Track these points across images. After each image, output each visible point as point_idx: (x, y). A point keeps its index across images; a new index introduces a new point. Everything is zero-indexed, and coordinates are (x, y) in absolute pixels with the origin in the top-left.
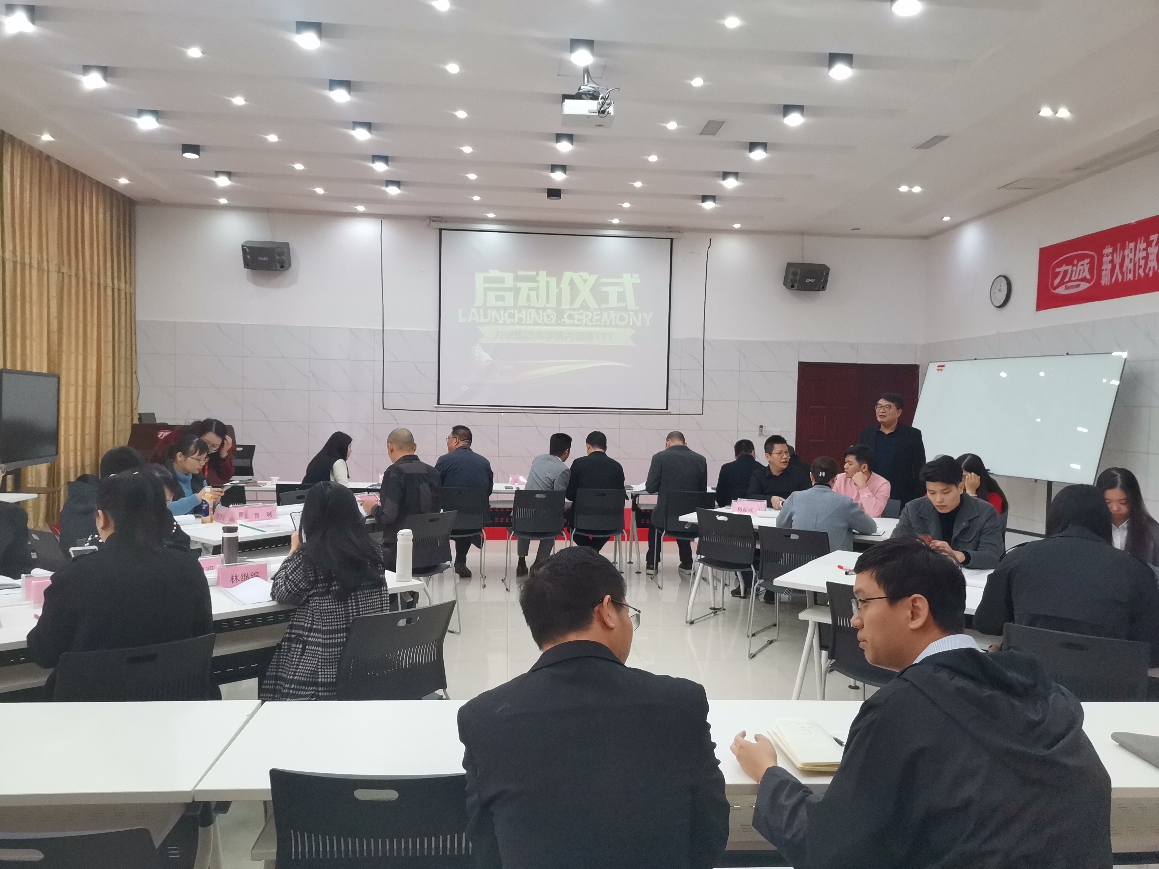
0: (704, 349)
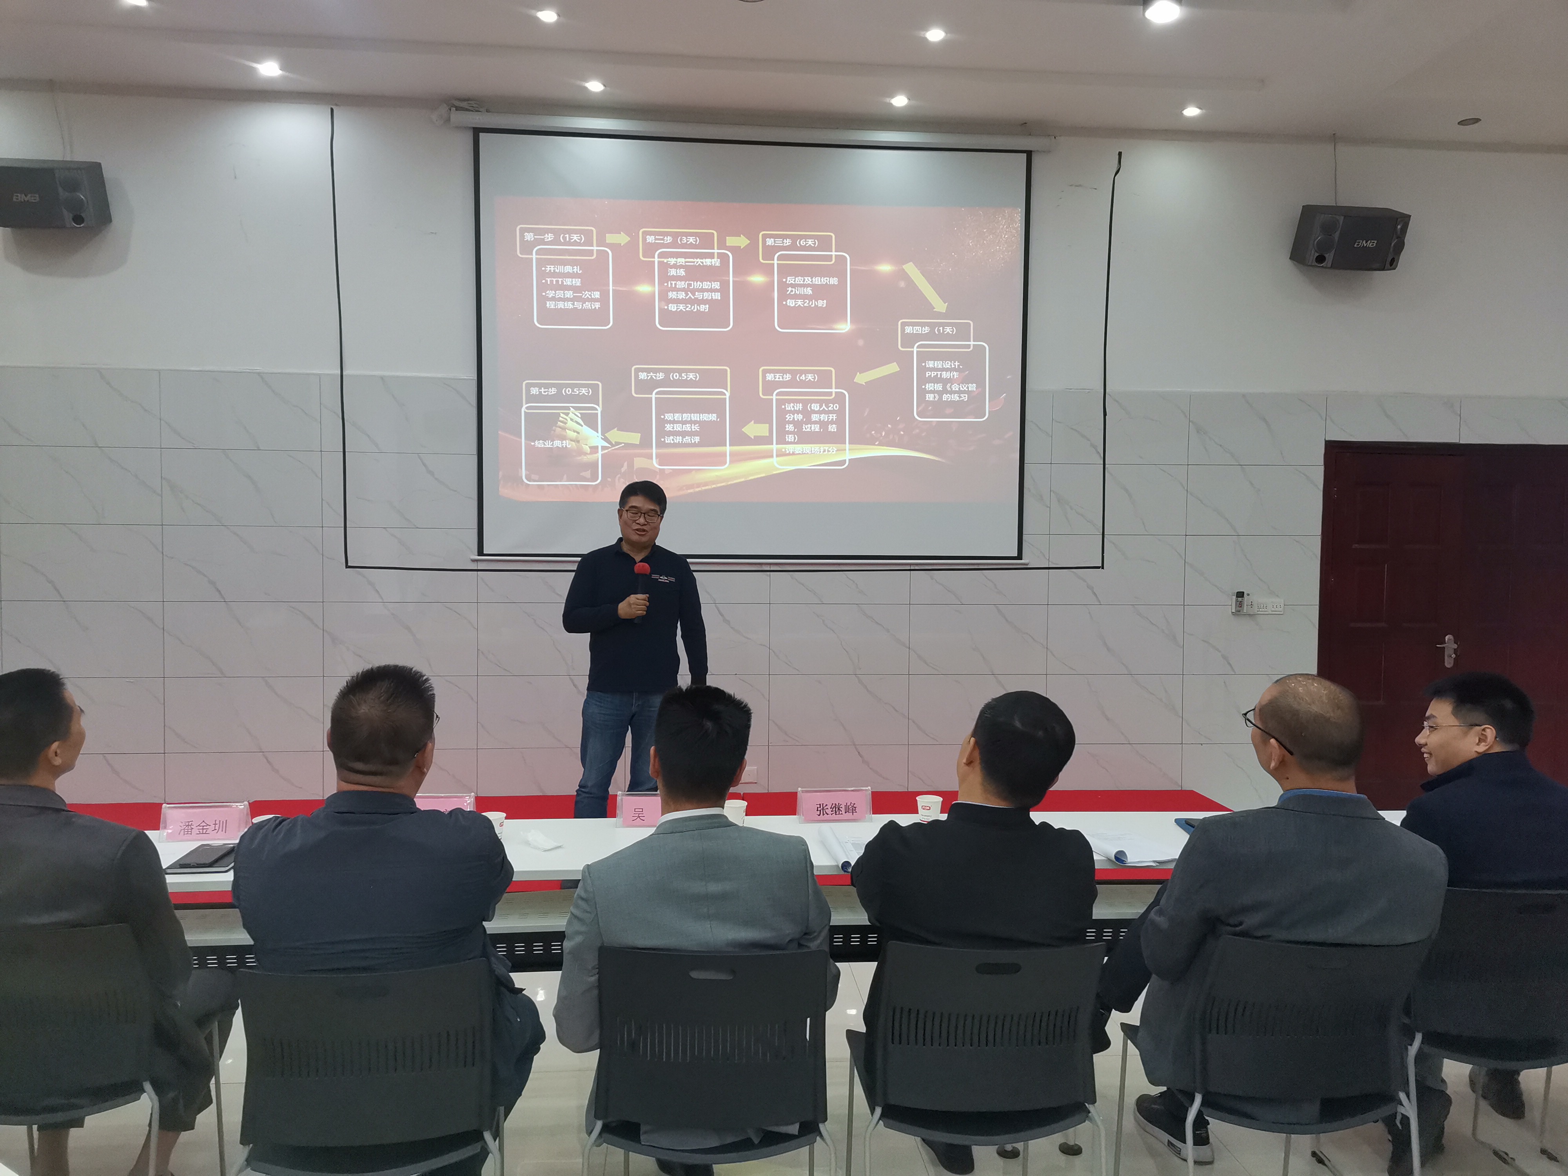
0: (1105, 414)
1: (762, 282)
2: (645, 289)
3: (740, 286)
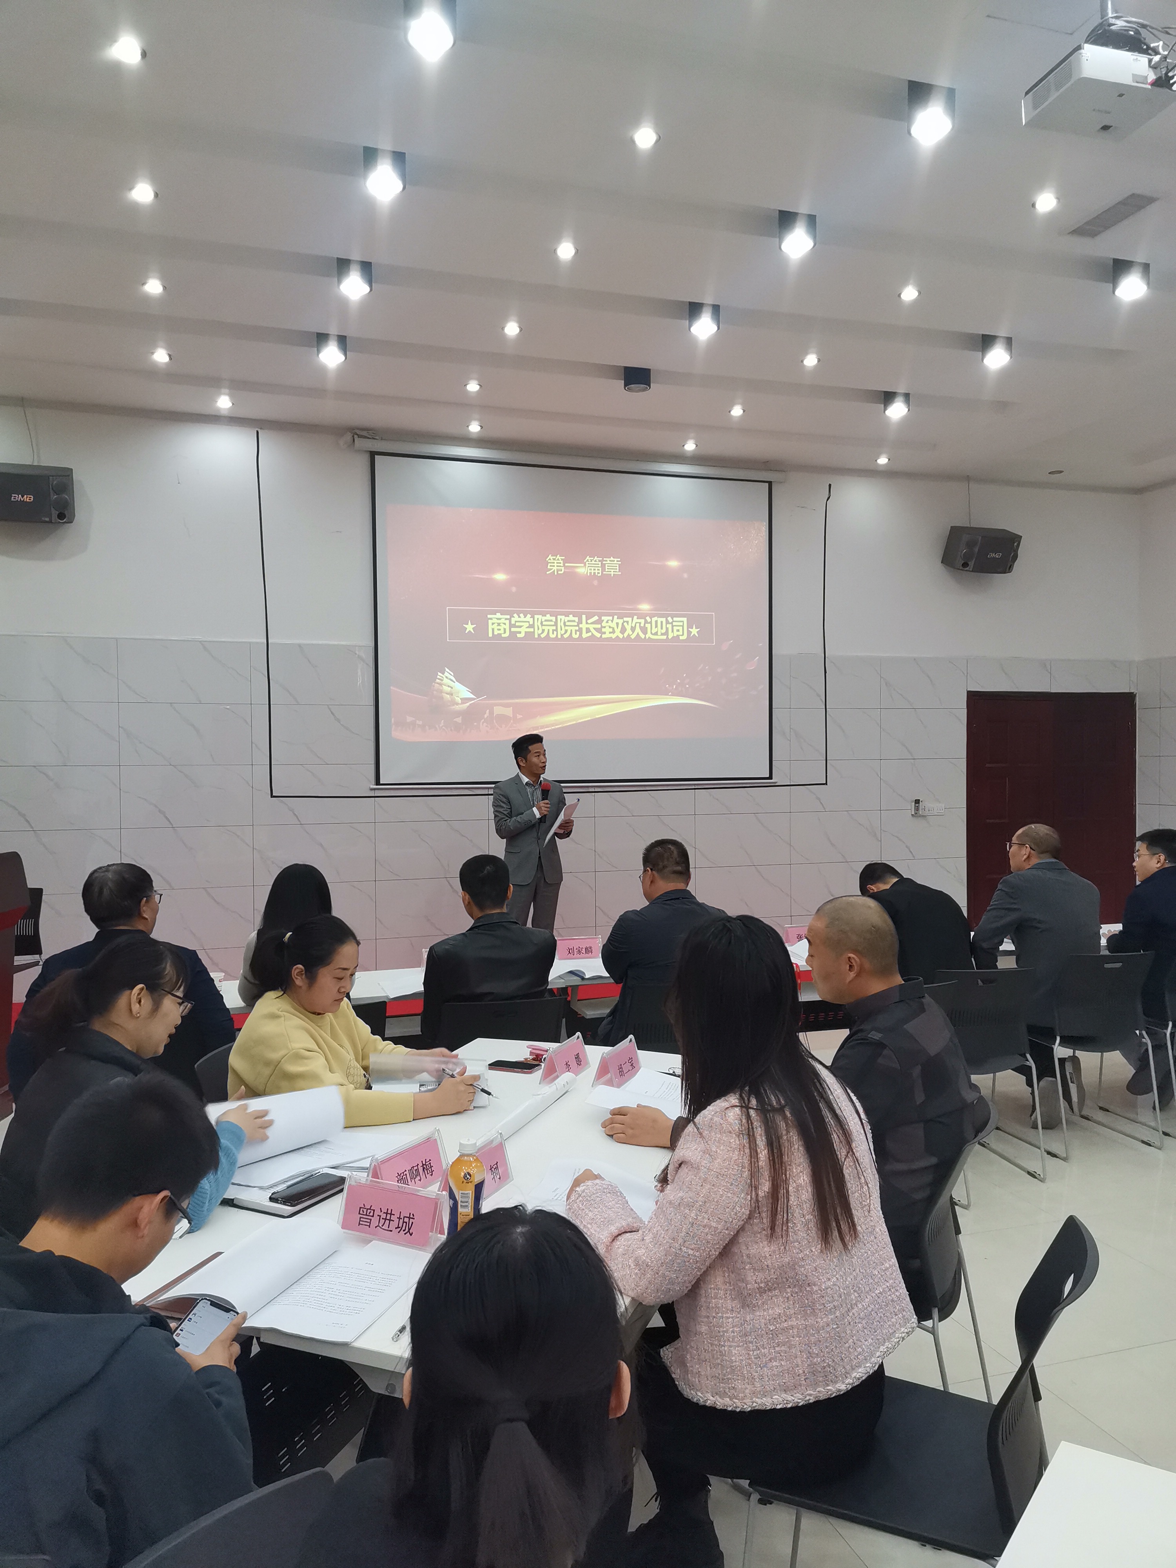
0: (825, 672)
1: (585, 573)
2: (500, 577)
3: (570, 575)
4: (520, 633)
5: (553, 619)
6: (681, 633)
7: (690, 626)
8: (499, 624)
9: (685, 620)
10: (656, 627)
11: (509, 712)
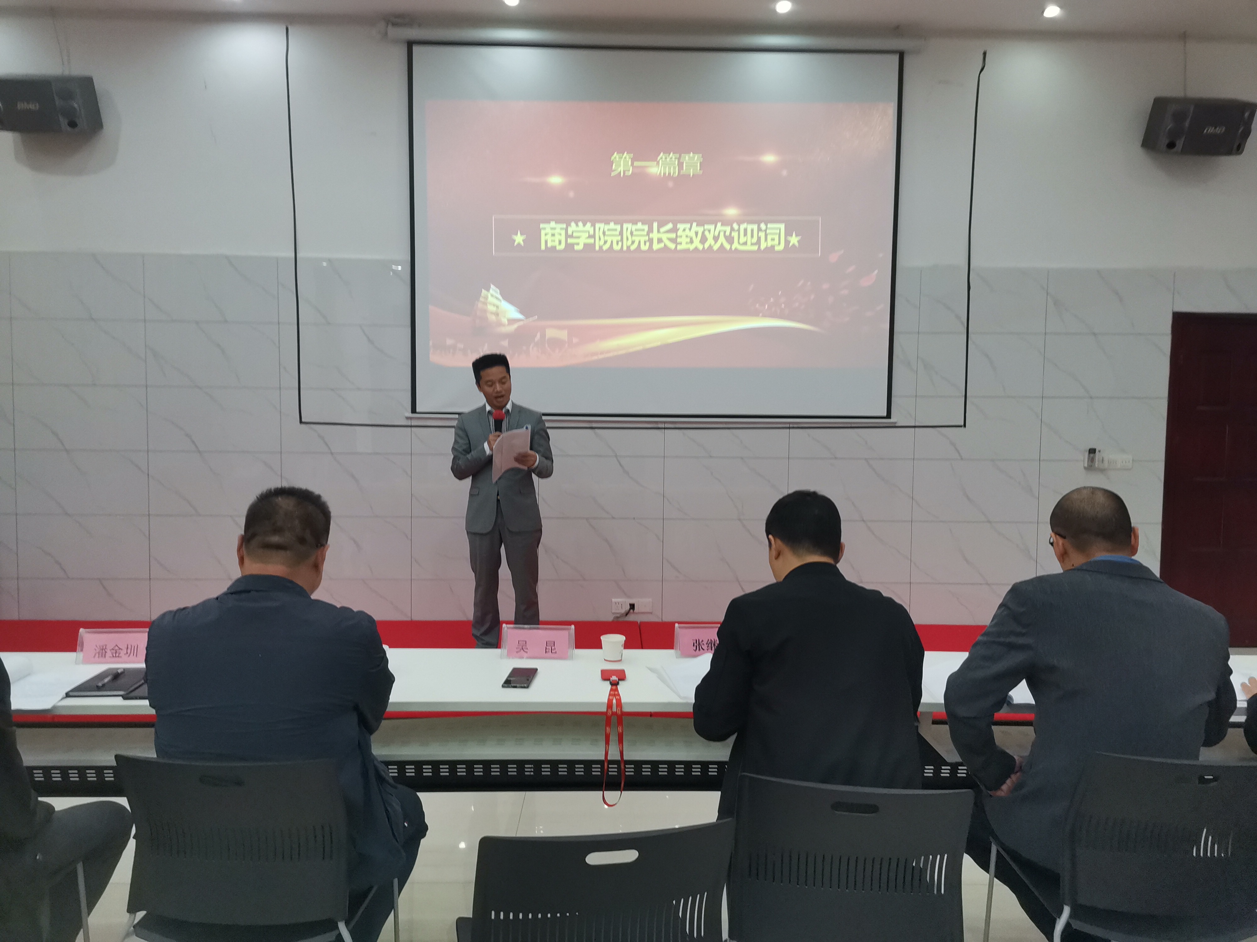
0: (969, 288)
1: (658, 173)
2: (556, 180)
3: (639, 176)
4: (578, 244)
5: (618, 227)
6: (776, 242)
7: (788, 233)
8: (553, 235)
9: (782, 226)
10: (745, 234)
11: (563, 335)
